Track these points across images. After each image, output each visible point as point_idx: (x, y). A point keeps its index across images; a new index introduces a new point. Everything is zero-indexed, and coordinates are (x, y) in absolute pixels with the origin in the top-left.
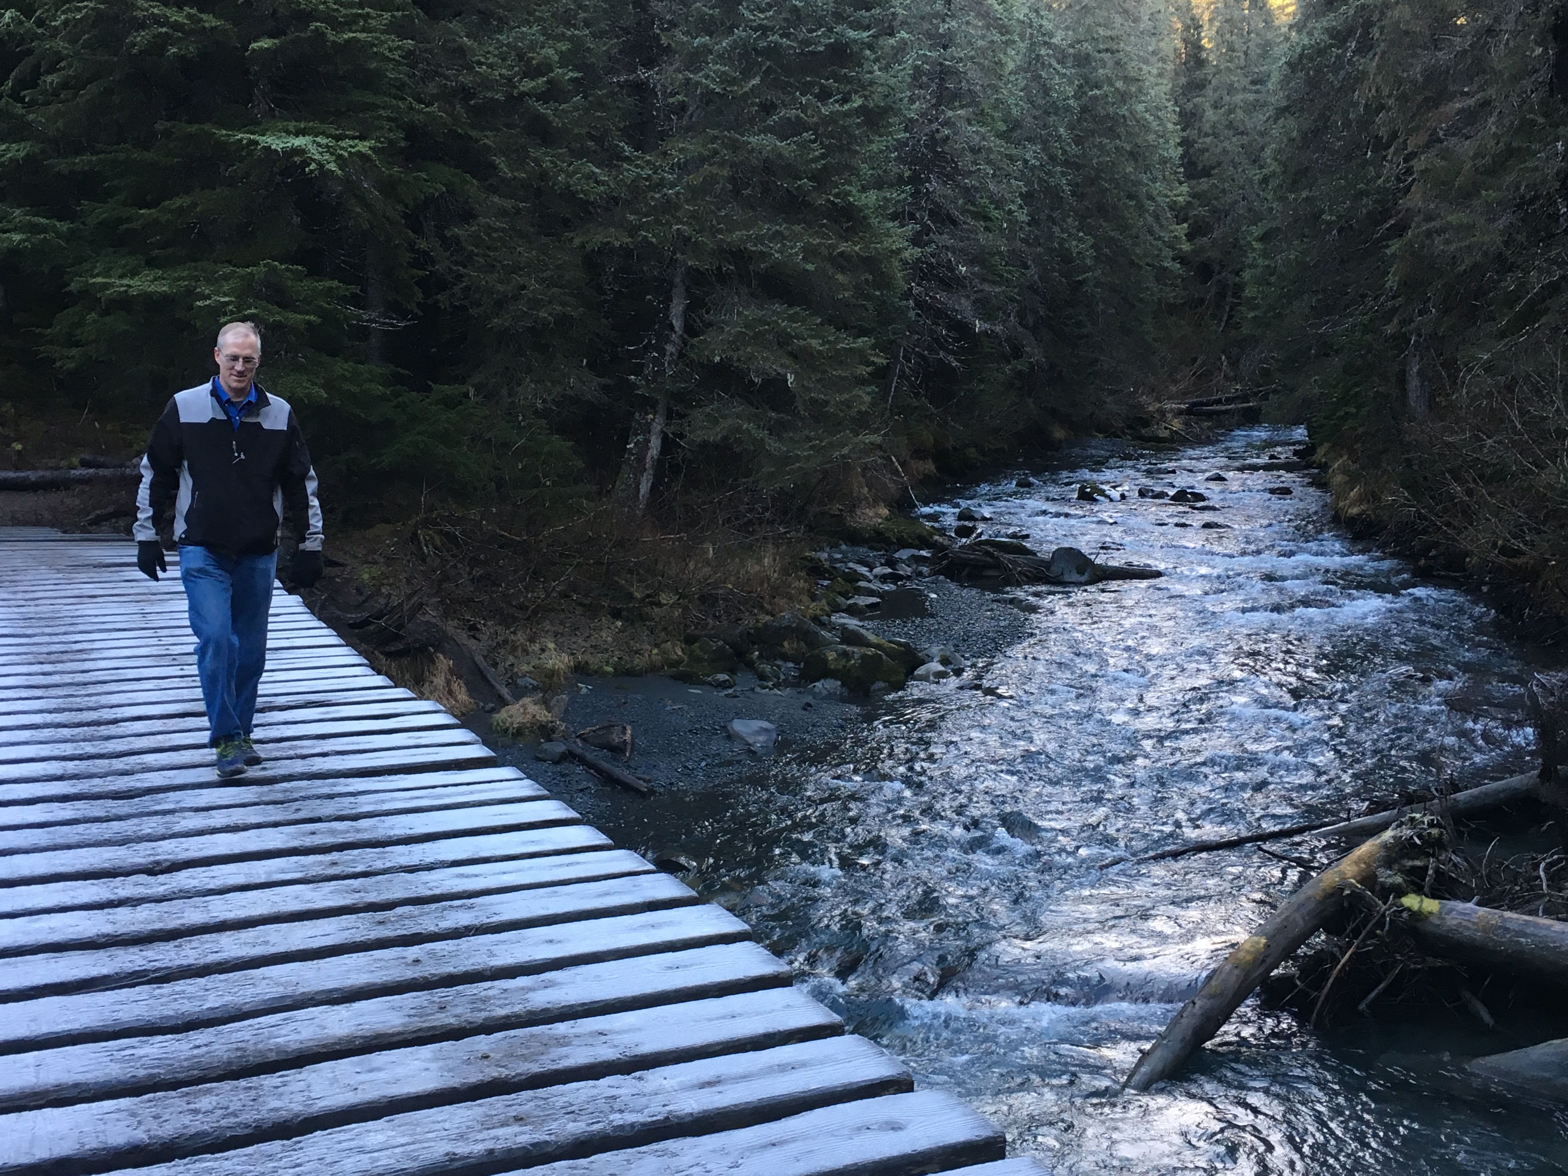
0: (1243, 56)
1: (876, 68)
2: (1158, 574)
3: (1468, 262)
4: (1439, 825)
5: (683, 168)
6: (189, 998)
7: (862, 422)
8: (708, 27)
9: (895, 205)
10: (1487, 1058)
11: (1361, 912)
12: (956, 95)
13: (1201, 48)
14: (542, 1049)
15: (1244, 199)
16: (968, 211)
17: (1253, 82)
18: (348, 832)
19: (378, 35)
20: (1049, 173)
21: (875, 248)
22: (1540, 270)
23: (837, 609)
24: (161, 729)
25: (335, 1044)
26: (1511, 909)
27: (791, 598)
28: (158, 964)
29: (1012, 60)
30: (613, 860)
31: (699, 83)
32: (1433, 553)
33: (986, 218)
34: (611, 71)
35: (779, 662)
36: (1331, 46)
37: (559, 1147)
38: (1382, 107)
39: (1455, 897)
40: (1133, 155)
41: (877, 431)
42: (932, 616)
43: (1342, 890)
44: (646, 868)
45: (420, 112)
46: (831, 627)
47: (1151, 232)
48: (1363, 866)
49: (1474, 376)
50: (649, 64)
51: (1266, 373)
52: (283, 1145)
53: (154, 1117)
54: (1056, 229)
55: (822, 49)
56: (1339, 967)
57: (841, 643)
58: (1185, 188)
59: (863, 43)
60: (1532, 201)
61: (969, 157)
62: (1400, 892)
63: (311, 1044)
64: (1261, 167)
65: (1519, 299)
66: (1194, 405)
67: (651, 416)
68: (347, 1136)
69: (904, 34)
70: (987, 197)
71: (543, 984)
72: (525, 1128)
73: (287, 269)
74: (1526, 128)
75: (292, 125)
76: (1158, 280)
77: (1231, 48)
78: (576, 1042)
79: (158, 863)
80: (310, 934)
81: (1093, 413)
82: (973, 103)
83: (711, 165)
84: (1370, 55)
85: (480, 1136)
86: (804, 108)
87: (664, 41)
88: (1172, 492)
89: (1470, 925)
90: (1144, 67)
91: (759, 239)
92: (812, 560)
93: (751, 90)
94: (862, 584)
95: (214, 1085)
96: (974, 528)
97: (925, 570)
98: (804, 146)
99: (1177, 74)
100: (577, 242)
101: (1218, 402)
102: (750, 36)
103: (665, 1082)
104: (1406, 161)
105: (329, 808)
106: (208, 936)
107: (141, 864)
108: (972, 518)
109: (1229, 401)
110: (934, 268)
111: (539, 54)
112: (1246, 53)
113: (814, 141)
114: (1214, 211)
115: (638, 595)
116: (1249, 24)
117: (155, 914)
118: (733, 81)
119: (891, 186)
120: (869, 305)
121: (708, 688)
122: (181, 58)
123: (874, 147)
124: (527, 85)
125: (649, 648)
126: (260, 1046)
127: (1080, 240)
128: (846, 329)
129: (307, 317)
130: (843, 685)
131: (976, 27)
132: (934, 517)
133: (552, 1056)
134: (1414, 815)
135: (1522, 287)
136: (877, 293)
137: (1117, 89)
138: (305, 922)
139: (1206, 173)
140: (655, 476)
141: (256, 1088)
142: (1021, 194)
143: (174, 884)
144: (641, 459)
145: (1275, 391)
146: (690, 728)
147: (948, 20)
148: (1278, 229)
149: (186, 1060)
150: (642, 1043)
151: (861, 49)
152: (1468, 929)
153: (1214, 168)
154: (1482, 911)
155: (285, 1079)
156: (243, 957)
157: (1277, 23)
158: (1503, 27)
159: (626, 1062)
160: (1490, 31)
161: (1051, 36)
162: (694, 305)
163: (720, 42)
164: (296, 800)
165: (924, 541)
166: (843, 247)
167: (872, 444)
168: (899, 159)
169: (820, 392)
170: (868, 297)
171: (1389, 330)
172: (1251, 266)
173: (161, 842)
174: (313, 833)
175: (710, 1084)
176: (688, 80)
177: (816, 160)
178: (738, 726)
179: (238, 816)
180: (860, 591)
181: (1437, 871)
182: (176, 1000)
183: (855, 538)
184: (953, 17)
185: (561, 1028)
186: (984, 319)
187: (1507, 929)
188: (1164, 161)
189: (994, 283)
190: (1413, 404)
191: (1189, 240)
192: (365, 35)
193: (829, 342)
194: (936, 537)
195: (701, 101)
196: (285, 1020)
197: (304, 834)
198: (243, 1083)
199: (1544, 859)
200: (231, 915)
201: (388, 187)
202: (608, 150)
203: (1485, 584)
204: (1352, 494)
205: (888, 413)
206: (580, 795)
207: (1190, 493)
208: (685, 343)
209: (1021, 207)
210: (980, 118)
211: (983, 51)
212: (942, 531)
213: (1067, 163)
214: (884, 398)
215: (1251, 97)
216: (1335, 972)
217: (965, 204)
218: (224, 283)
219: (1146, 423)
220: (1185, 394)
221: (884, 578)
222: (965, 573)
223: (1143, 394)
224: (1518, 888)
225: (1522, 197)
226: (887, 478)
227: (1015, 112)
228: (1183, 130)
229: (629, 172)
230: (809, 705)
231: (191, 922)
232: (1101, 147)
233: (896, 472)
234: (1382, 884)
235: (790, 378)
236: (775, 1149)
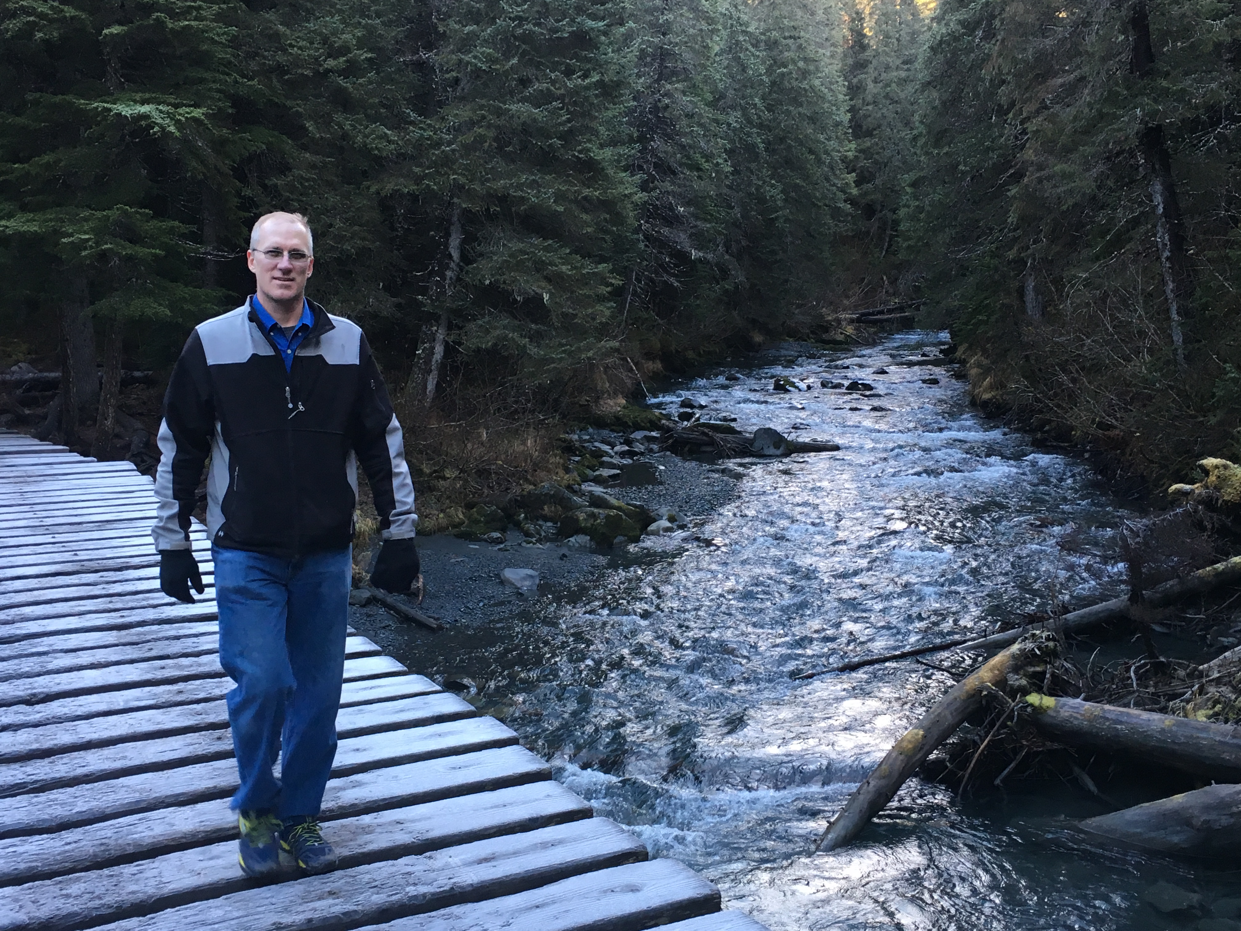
0: (896, 43)
1: (610, 50)
2: (837, 448)
3: (1071, 202)
4: (1054, 639)
5: (457, 130)
6: (61, 804)
7: (603, 331)
8: (475, 17)
9: (626, 159)
10: (1093, 819)
11: (996, 708)
12: (674, 73)
13: (865, 36)
14: (351, 836)
15: (898, 153)
16: (685, 164)
17: (905, 63)
18: (191, 666)
19: (208, 23)
20: (749, 134)
21: (611, 193)
22: (1125, 207)
23: (585, 480)
24: (37, 586)
25: (182, 838)
26: (1109, 702)
27: (549, 471)
28: (34, 778)
29: (717, 45)
30: (408, 683)
31: (468, 63)
32: (1047, 428)
33: (699, 169)
34: (398, 52)
35: (540, 522)
36: (964, 34)
37: (365, 915)
38: (1003, 82)
39: (1067, 694)
40: (813, 119)
41: (615, 338)
42: (661, 483)
43: (981, 691)
44: (434, 689)
45: (243, 84)
46: (582, 494)
47: (827, 179)
48: (997, 672)
49: (1076, 291)
50: (429, 47)
51: (917, 289)
52: (140, 921)
53: (33, 902)
54: (754, 178)
55: (566, 35)
56: (979, 751)
57: (590, 506)
58: (853, 146)
59: (599, 31)
60: (1118, 154)
61: (684, 122)
62: (1025, 692)
63: (161, 838)
64: (912, 129)
65: (1108, 231)
66: (863, 315)
67: (435, 328)
68: (192, 912)
69: (631, 24)
70: (699, 153)
71: (352, 784)
72: (337, 901)
73: (137, 212)
74: (1112, 98)
75: (138, 97)
76: (833, 217)
77: (887, 36)
78: (379, 830)
79: (34, 695)
80: (160, 749)
81: (784, 322)
82: (687, 79)
83: (479, 128)
84: (993, 42)
85: (301, 909)
86: (553, 82)
87: (441, 29)
88: (846, 383)
89: (1079, 716)
90: (820, 50)
91: (520, 187)
92: (565, 441)
93: (511, 68)
94: (605, 459)
95: (83, 874)
96: (693, 414)
97: (655, 447)
98: (554, 112)
99: (845, 56)
100: (373, 189)
101: (881, 312)
102: (509, 26)
103: (450, 860)
104: (1022, 123)
105: (176, 647)
106: (76, 753)
107: (21, 697)
108: (692, 407)
109: (890, 311)
110: (658, 209)
111: (339, 38)
112: (898, 40)
113: (562, 109)
114: (876, 162)
115: (428, 471)
116: (900, 17)
117: (33, 737)
118: (496, 61)
119: (624, 144)
120: (607, 237)
121: (483, 543)
122: (46, 42)
123: (610, 114)
124: (331, 63)
125: (437, 513)
126: (120, 841)
127: (773, 186)
128: (589, 257)
129: (153, 251)
130: (591, 540)
131: (688, 19)
132: (659, 406)
133: (358, 842)
134: (1034, 632)
135: (1111, 220)
136: (615, 229)
137: (799, 68)
138: (157, 740)
139: (869, 134)
140: (439, 375)
141: (117, 876)
142: (725, 150)
143: (48, 712)
144: (428, 361)
145: (924, 304)
146: (470, 576)
147: (666, 12)
148: (924, 177)
149: (59, 854)
150: (432, 830)
151: (598, 36)
152: (1076, 718)
153: (875, 130)
154: (1088, 705)
155: (141, 867)
156: (105, 770)
157: (922, 16)
158: (1093, 19)
159: (419, 845)
160: (1086, 23)
161: (747, 25)
162: (469, 239)
163: (486, 30)
164: (149, 641)
165: (654, 425)
166: (586, 192)
167: (611, 348)
168: (628, 123)
169: (569, 307)
170: (606, 232)
171: (1011, 255)
172: (905, 206)
173: (37, 678)
174: (163, 668)
175: (486, 860)
176: (460, 61)
177: (563, 124)
178: (509, 574)
179: (101, 655)
180: (603, 465)
181: (1053, 675)
182: (50, 806)
183: (600, 423)
184: (670, 10)
185: (367, 819)
186: (699, 248)
187: (1107, 719)
188: (837, 124)
189: (706, 220)
190: (1030, 313)
191: (857, 186)
192: (197, 23)
193: (576, 268)
194: (664, 422)
195: (471, 77)
196: (140, 820)
197: (156, 669)
198: (106, 871)
199: (1134, 663)
200: (95, 736)
201: (219, 145)
202: (397, 116)
203: (1087, 451)
204: (985, 383)
205: (623, 324)
206: (383, 631)
207: (862, 384)
208: (461, 269)
209: (726, 161)
210: (691, 90)
211: (694, 36)
212: (668, 417)
213: (761, 126)
214: (621, 312)
215: (903, 74)
216: (976, 755)
217: (682, 158)
218: (85, 224)
219: (826, 329)
220: (856, 307)
221: (622, 454)
222: (686, 449)
223: (823, 307)
224: (1114, 686)
225: (1110, 151)
226: (624, 375)
227: (721, 86)
228: (851, 99)
229: (415, 133)
230: (564, 555)
231: (62, 742)
232: (788, 113)
233: (631, 370)
234: (1011, 686)
235: (546, 297)
236: (538, 910)
